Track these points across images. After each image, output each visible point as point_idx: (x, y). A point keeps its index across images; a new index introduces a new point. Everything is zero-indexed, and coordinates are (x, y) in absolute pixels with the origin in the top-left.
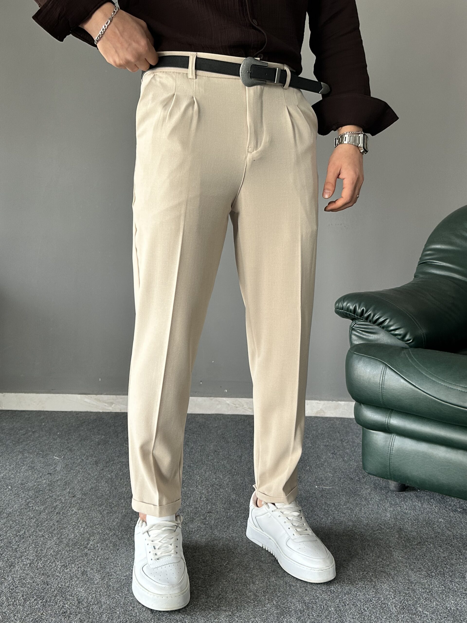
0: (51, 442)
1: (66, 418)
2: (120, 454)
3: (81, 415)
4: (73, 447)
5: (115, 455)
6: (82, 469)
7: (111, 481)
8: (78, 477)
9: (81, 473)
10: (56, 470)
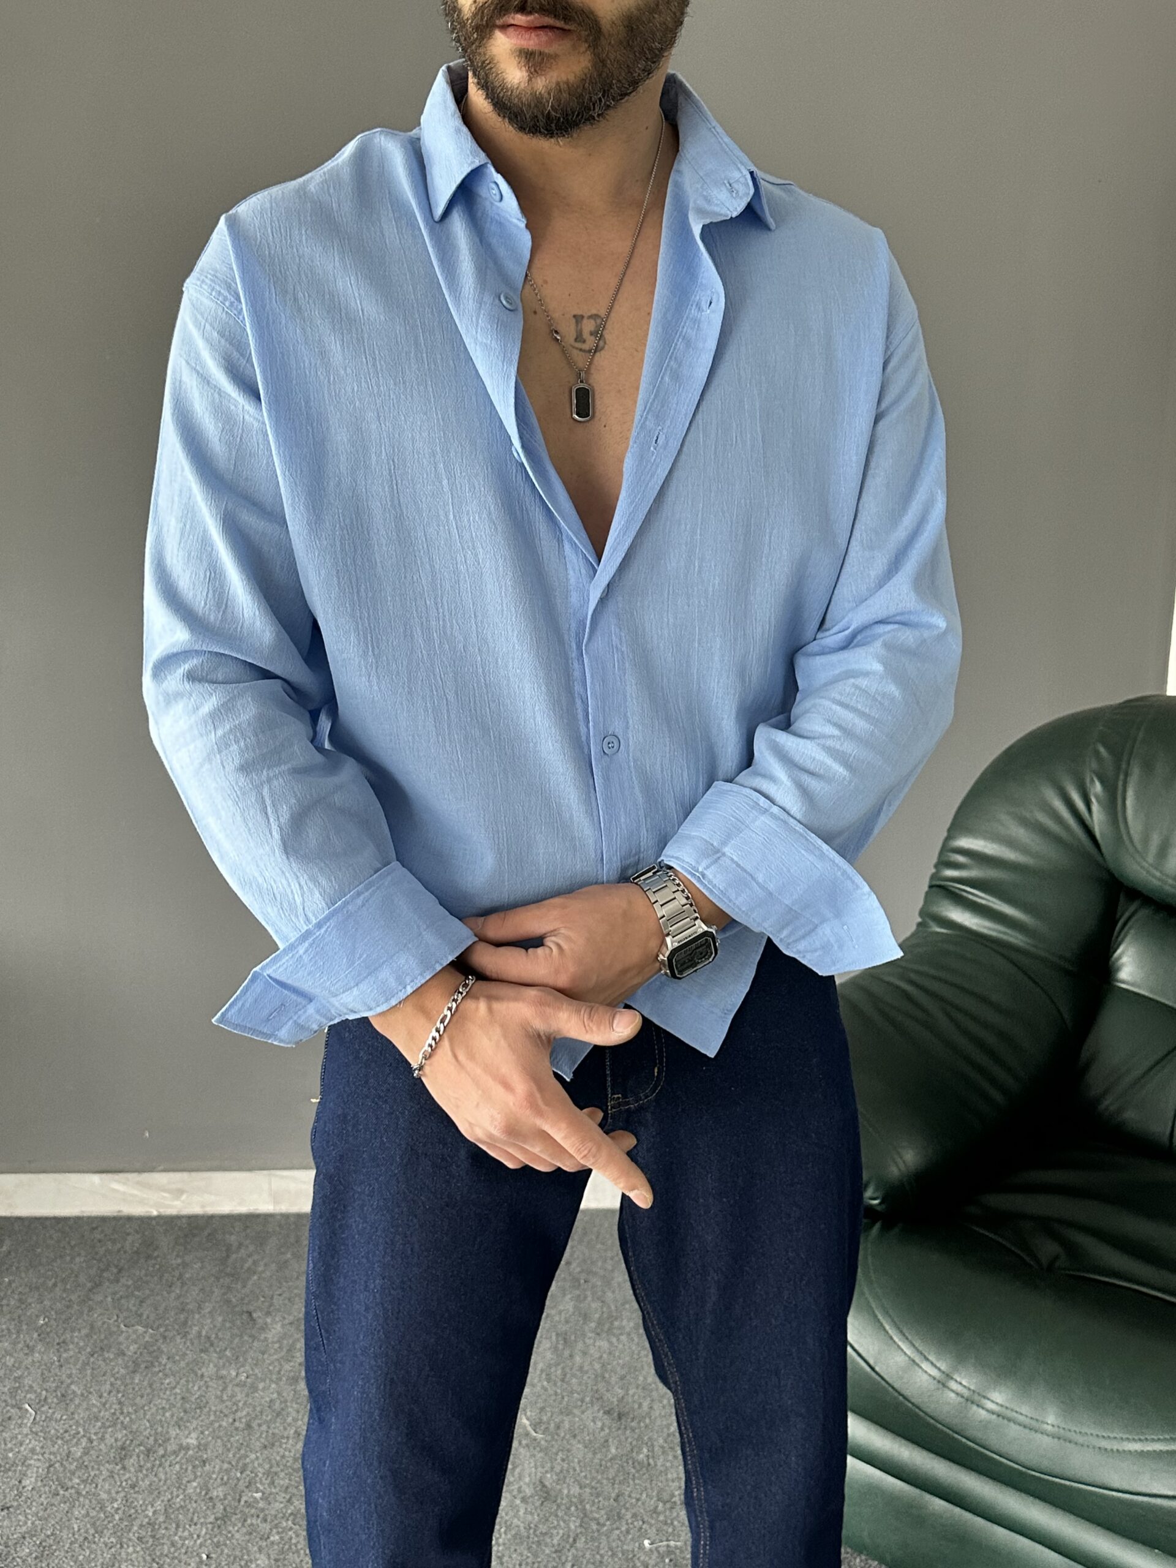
0: (21, 1362)
1: (64, 1248)
2: (185, 1411)
3: (102, 1231)
4: (72, 1383)
5: (172, 1416)
6: (84, 1481)
7: (153, 1537)
8: (74, 1520)
9: (81, 1499)
10: (24, 1487)
